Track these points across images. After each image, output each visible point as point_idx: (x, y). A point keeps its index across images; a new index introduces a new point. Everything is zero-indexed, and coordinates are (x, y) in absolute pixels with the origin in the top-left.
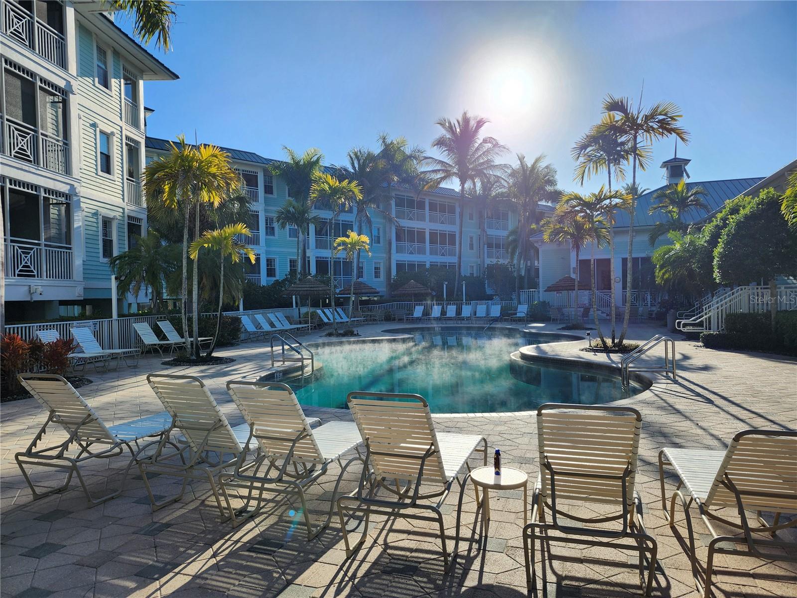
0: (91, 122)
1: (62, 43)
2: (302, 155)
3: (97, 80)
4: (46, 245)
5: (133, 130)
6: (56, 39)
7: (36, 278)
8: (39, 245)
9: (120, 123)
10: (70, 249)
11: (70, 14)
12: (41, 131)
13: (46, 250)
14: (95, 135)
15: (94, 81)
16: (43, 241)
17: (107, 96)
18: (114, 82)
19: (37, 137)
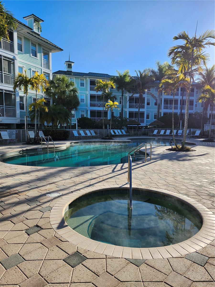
0: (29, 68)
1: (12, 44)
2: (123, 73)
3: (31, 54)
4: (5, 107)
5: (47, 70)
6: (10, 43)
7: (2, 117)
8: (3, 107)
9: (41, 68)
10: (15, 108)
11: (15, 35)
12: (3, 72)
13: (6, 108)
14: (31, 72)
15: (30, 55)
16: (4, 106)
17: (36, 59)
18: (38, 55)
19: (2, 74)
